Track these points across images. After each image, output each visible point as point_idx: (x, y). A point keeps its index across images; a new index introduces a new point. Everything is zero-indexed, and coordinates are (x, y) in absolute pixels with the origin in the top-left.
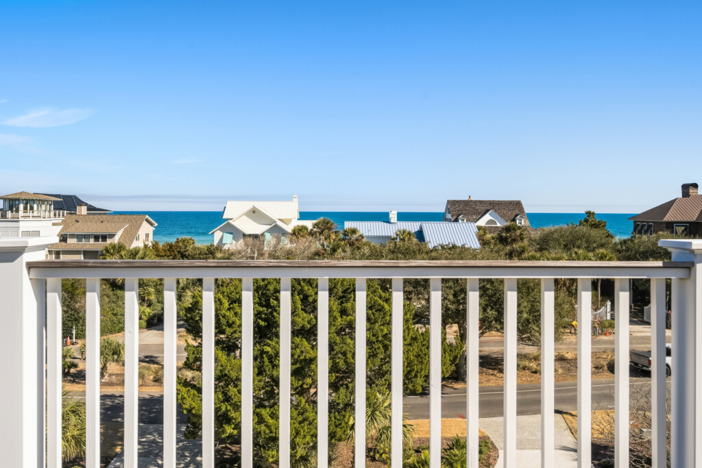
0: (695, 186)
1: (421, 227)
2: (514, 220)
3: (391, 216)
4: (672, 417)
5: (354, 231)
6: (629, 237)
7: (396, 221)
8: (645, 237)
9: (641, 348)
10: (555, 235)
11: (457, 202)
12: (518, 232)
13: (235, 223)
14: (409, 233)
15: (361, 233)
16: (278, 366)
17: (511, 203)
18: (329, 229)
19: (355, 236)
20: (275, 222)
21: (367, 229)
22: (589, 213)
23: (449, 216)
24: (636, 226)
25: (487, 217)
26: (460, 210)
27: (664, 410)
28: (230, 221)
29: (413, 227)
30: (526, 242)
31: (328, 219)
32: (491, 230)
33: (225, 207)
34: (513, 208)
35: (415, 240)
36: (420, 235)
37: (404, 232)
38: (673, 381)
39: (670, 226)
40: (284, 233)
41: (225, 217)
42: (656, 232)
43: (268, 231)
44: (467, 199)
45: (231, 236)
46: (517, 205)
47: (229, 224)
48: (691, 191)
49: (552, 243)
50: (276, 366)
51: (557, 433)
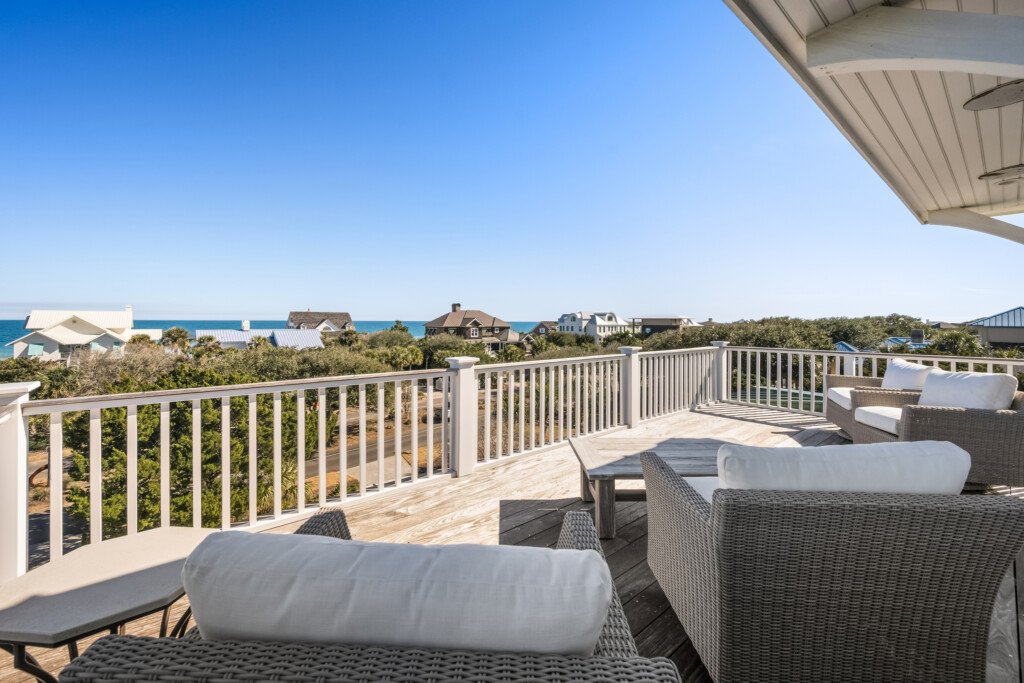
0: (459, 305)
1: (273, 334)
2: (344, 327)
3: (244, 324)
4: (450, 444)
5: (210, 339)
6: (423, 337)
7: (248, 328)
8: (433, 337)
9: (438, 406)
10: (380, 338)
11: (298, 313)
12: (354, 336)
13: (47, 334)
14: (264, 339)
15: (217, 340)
16: (191, 459)
17: (342, 314)
18: (183, 337)
19: (211, 343)
20: (104, 331)
21: (223, 336)
22: (398, 322)
23: (292, 324)
24: (427, 330)
25: (324, 325)
26: (301, 320)
27: (447, 440)
28: (40, 332)
29: (266, 333)
30: (360, 343)
31: (181, 328)
32: (331, 334)
33: (28, 317)
34: (343, 318)
35: (270, 345)
36: (273, 339)
37: (259, 338)
38: (450, 424)
39: (446, 330)
40: (118, 343)
41: (28, 326)
42: (439, 333)
43: (95, 341)
44: (306, 310)
45: (42, 347)
46: (346, 316)
47: (37, 334)
48: (457, 308)
49: (378, 343)
50: (189, 459)
51: (403, 465)
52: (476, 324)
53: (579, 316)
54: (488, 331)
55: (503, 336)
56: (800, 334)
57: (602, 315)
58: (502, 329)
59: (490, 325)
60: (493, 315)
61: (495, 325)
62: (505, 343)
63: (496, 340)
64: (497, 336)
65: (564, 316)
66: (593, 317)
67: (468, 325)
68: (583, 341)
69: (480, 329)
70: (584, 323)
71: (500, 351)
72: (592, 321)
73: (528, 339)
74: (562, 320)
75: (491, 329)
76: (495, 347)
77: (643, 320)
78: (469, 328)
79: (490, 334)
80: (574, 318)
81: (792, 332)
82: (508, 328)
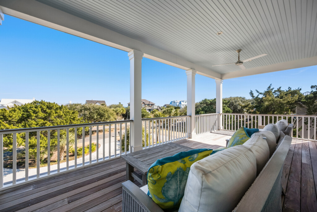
17: (102, 101)
26: (90, 103)
46: (104, 101)
53: (176, 102)
54: (148, 105)
55: (152, 107)
56: (242, 101)
57: (183, 101)
58: (152, 105)
59: (148, 103)
60: (149, 100)
61: (150, 103)
62: (153, 109)
63: (150, 108)
64: (150, 107)
65: (172, 102)
66: (180, 102)
68: (177, 108)
69: (145, 105)
70: (178, 104)
71: (151, 111)
72: (180, 103)
73: (160, 108)
75: (149, 105)
76: (150, 110)
79: (148, 106)
80: (174, 102)
81: (239, 100)
82: (154, 104)
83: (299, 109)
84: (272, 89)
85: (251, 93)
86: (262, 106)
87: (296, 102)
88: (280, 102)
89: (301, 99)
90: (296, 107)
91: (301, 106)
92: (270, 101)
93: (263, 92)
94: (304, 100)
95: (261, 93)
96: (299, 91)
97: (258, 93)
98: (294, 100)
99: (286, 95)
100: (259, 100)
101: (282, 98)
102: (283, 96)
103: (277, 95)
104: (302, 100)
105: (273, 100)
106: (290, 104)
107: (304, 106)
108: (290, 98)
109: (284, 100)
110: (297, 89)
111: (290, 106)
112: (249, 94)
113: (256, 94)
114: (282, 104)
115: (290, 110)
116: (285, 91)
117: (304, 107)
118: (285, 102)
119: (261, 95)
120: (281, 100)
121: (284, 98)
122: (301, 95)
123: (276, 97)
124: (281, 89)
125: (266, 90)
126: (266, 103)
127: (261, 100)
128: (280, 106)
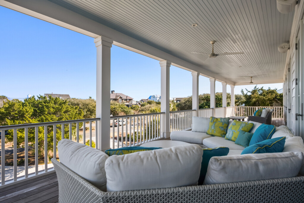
17: (66, 95)
46: (68, 95)
48: (113, 92)
52: (121, 98)
53: (156, 96)
54: (125, 100)
55: (131, 102)
58: (130, 100)
59: (126, 98)
60: (126, 95)
61: (127, 98)
62: (131, 104)
63: (127, 104)
64: (128, 102)
65: (151, 96)
67: (118, 98)
69: (122, 100)
70: (158, 99)
71: (130, 107)
72: (160, 98)
73: (139, 103)
74: (150, 98)
75: (126, 100)
76: (128, 106)
77: (176, 98)
78: (118, 99)
79: (126, 101)
80: (154, 97)
82: (132, 99)
83: (276, 104)
84: (258, 89)
85: (242, 91)
86: (250, 102)
87: (274, 98)
88: (263, 99)
89: (277, 96)
90: (273, 102)
91: (277, 102)
92: (257, 98)
93: (251, 90)
94: (279, 98)
95: (249, 92)
96: (276, 90)
97: (247, 91)
98: (272, 98)
99: (267, 93)
100: (248, 97)
101: (264, 96)
102: (265, 94)
103: (260, 93)
104: (278, 98)
105: (259, 98)
106: (270, 101)
107: (279, 101)
108: (269, 96)
109: (266, 98)
110: (274, 89)
111: (269, 102)
112: (241, 92)
113: (245, 92)
114: (265, 100)
115: (270, 105)
116: (266, 90)
117: (279, 103)
118: (267, 99)
119: (249, 93)
120: (264, 97)
121: (266, 96)
122: (276, 94)
123: (260, 95)
124: (264, 88)
125: (253, 89)
126: (254, 100)
127: (249, 97)
128: (263, 102)
